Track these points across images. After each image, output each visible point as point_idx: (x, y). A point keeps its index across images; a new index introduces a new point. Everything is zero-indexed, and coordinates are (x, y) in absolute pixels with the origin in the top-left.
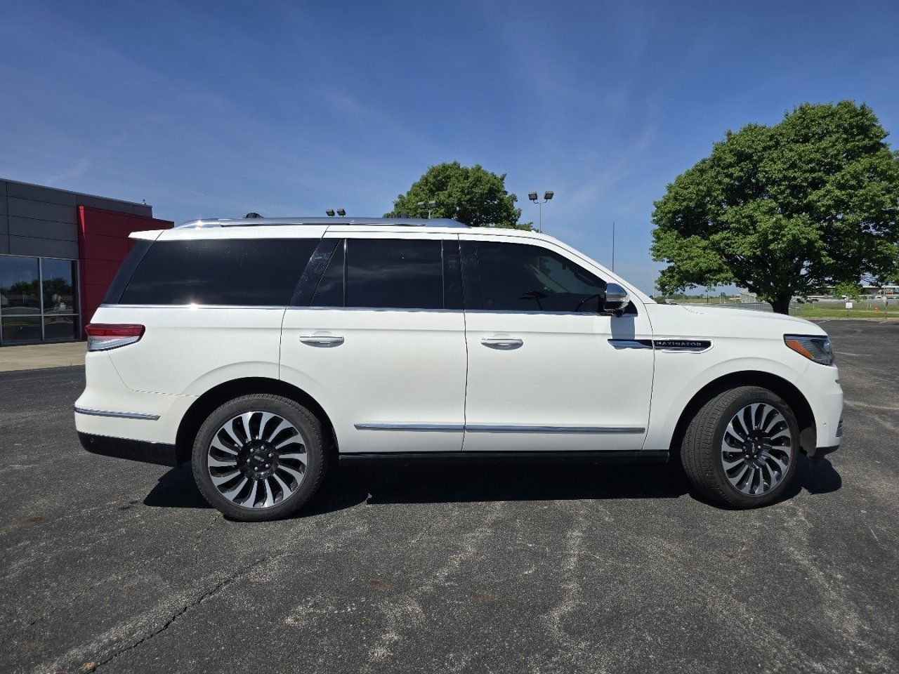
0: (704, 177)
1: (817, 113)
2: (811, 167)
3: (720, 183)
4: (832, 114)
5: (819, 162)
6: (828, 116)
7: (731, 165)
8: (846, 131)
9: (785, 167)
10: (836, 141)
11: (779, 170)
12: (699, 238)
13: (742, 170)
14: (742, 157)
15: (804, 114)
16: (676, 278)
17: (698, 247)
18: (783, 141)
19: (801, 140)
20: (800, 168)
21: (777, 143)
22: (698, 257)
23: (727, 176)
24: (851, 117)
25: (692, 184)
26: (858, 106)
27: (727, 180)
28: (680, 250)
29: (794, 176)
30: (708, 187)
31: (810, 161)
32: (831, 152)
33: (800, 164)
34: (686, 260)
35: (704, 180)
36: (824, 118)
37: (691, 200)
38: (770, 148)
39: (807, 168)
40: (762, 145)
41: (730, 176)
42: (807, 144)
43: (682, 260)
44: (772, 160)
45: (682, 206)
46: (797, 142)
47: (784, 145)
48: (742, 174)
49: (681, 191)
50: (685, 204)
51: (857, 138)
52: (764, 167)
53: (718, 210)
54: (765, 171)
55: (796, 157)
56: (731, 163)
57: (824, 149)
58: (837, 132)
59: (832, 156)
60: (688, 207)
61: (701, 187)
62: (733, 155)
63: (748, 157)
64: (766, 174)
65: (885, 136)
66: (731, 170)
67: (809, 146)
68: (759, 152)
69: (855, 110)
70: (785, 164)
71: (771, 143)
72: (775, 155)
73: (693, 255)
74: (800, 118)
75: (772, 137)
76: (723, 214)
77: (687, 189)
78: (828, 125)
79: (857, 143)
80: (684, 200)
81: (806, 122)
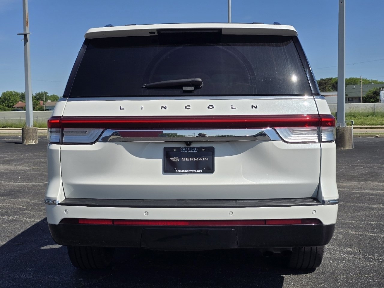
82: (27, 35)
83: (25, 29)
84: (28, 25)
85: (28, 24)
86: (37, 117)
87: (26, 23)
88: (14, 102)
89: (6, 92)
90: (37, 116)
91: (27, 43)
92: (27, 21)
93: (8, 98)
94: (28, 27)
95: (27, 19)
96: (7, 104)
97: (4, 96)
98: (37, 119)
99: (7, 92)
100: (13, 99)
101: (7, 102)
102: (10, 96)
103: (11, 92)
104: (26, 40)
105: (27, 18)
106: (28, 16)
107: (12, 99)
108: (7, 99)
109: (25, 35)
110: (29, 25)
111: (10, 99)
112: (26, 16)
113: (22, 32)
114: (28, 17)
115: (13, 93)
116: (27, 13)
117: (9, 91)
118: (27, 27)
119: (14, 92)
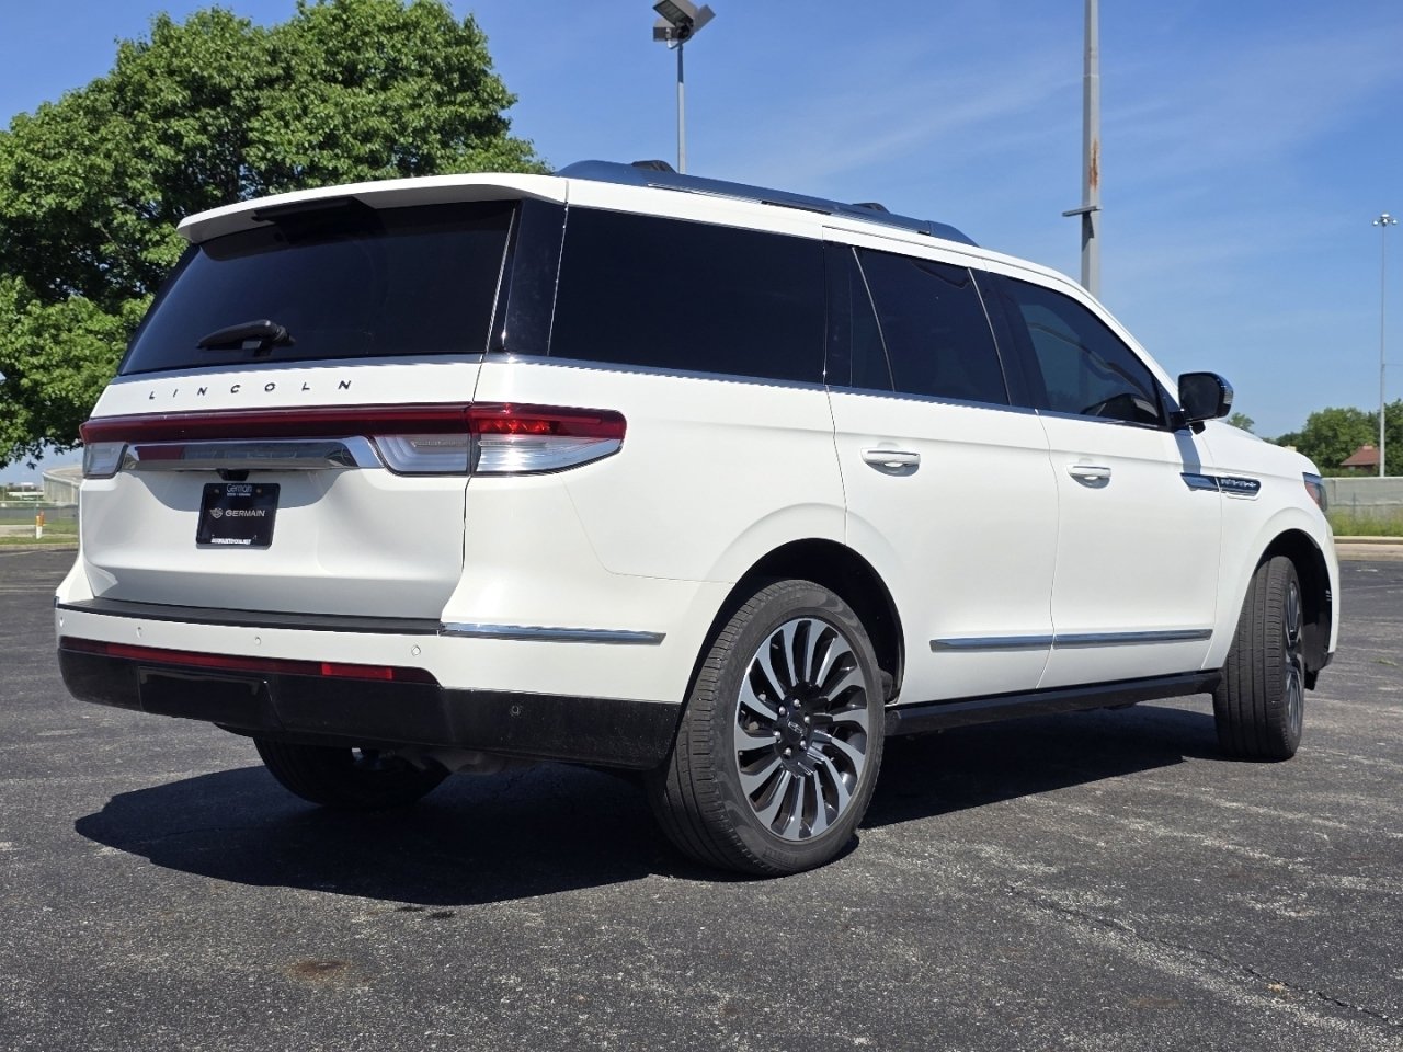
0: (103, 131)
1: (374, 17)
2: (371, 151)
3: (144, 154)
4: (405, 26)
5: (390, 142)
6: (398, 28)
7: (170, 112)
8: (438, 76)
9: (314, 139)
10: (420, 96)
11: (299, 146)
12: (91, 305)
13: (203, 130)
14: (204, 94)
15: (345, 11)
16: (19, 420)
17: (89, 332)
18: (302, 71)
19: (340, 78)
20: (348, 150)
21: (289, 75)
22: (94, 359)
23: (165, 138)
24: (448, 44)
25: (68, 145)
26: (459, 19)
27: (164, 151)
28: (39, 336)
29: (335, 169)
30: (116, 163)
31: (367, 137)
32: (414, 120)
33: (348, 139)
34: (58, 366)
35: (104, 140)
36: (390, 31)
37: (69, 192)
38: (270, 82)
39: (362, 151)
40: (254, 71)
41: (174, 140)
42: (357, 90)
43: (43, 367)
44: (281, 116)
45: (40, 206)
46: (330, 79)
47: (306, 82)
48: (204, 139)
49: (36, 163)
50: (49, 201)
51: (460, 97)
52: (263, 132)
53: (144, 232)
54: (266, 143)
55: (338, 120)
56: (174, 104)
57: (398, 110)
58: (420, 74)
59: (415, 131)
60: (58, 213)
61: (99, 161)
62: (180, 83)
63: (221, 98)
64: (268, 150)
65: (510, 103)
66: (176, 125)
67: (362, 97)
68: (247, 88)
69: (452, 28)
70: (311, 133)
71: (276, 71)
72: (285, 104)
73: (77, 352)
74: (336, 18)
75: (274, 55)
76: (157, 244)
77: (55, 157)
78: (399, 51)
79: (461, 110)
80: (49, 189)
81: (350, 34)
82: (1092, 214)
83: (1086, 196)
84: (1096, 181)
85: (1098, 178)
86: (1354, 499)
87: (1090, 176)
88: (1349, 447)
89: (1322, 412)
90: (1354, 495)
91: (1091, 239)
92: (1094, 168)
93: (1330, 434)
94: (1098, 187)
95: (1095, 163)
96: (1324, 456)
97: (1316, 424)
98: (1354, 506)
99: (1328, 411)
100: (1347, 438)
101: (1327, 448)
102: (1338, 425)
103: (1341, 412)
104: (1088, 232)
105: (1095, 160)
106: (1098, 151)
107: (1342, 438)
108: (1326, 437)
109: (1086, 216)
110: (1098, 182)
111: (1336, 436)
112: (1092, 152)
113: (1079, 206)
114: (1097, 156)
115: (1349, 415)
116: (1095, 144)
117: (1334, 409)
118: (1092, 188)
119: (1352, 410)
